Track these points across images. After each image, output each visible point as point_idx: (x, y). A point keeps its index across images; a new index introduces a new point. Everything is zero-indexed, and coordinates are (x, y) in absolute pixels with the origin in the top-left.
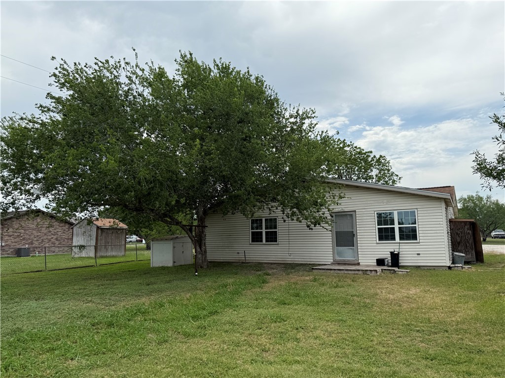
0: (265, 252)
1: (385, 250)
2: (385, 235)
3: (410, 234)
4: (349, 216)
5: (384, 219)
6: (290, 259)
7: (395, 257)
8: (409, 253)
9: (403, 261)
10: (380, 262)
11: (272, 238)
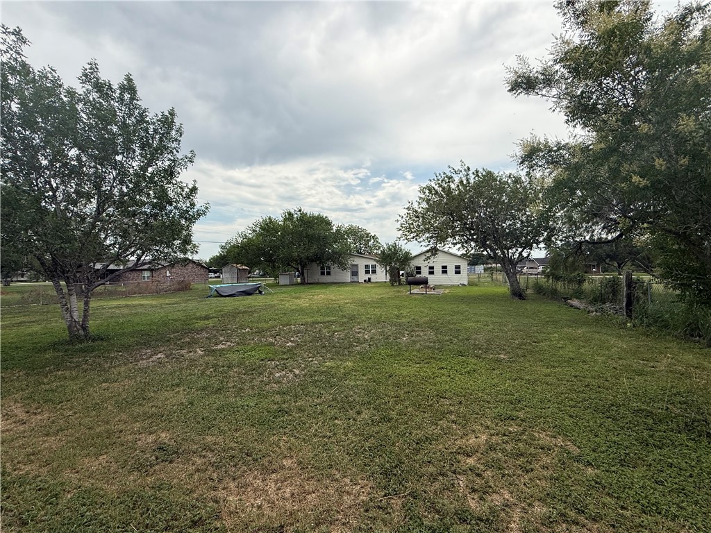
0: (326, 279)
1: (366, 277)
2: (367, 272)
3: (374, 272)
4: (357, 266)
5: (367, 266)
6: (335, 281)
7: (369, 279)
8: (374, 278)
9: (372, 281)
10: (365, 281)
11: (329, 273)
